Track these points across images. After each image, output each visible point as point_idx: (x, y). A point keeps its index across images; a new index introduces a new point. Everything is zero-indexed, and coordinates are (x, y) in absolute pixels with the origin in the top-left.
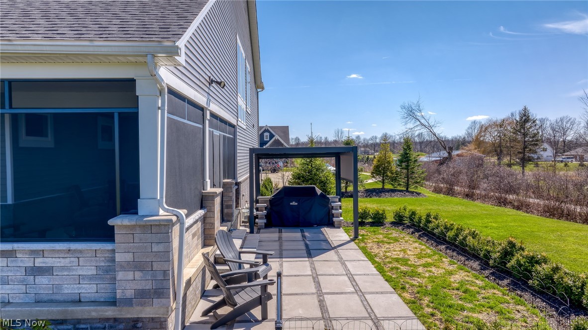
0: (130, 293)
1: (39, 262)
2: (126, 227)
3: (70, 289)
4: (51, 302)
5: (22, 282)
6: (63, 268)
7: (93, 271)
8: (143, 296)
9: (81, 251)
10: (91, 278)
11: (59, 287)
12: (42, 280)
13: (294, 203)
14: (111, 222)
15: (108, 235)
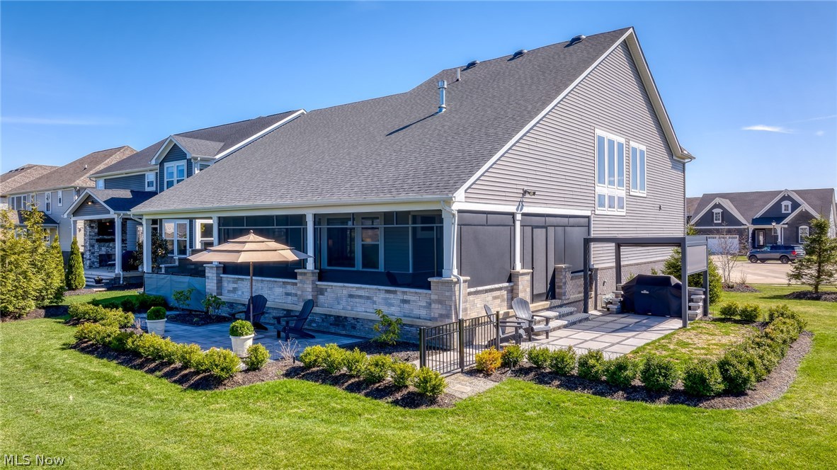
0: (437, 315)
1: (405, 297)
2: (435, 282)
3: (416, 312)
4: (409, 317)
5: (399, 306)
6: (414, 301)
7: (425, 304)
8: (441, 316)
9: (420, 293)
10: (424, 307)
11: (412, 310)
12: (406, 306)
13: (645, 292)
14: (429, 279)
15: (429, 287)
